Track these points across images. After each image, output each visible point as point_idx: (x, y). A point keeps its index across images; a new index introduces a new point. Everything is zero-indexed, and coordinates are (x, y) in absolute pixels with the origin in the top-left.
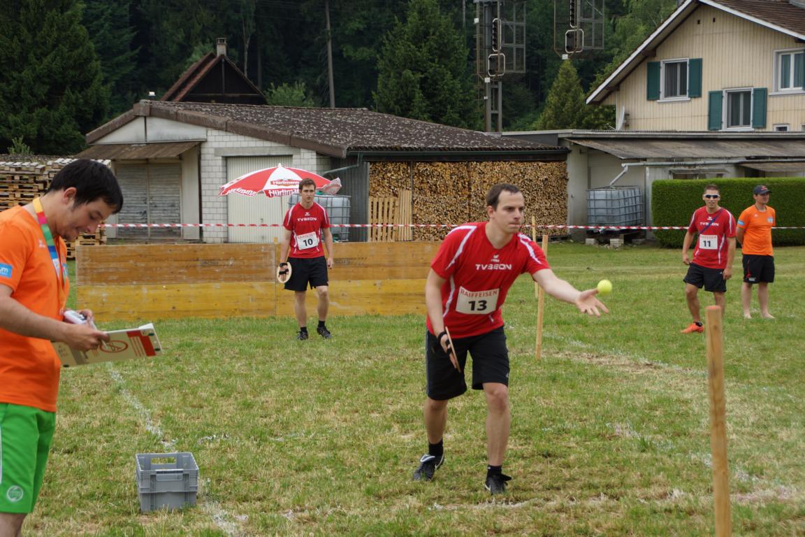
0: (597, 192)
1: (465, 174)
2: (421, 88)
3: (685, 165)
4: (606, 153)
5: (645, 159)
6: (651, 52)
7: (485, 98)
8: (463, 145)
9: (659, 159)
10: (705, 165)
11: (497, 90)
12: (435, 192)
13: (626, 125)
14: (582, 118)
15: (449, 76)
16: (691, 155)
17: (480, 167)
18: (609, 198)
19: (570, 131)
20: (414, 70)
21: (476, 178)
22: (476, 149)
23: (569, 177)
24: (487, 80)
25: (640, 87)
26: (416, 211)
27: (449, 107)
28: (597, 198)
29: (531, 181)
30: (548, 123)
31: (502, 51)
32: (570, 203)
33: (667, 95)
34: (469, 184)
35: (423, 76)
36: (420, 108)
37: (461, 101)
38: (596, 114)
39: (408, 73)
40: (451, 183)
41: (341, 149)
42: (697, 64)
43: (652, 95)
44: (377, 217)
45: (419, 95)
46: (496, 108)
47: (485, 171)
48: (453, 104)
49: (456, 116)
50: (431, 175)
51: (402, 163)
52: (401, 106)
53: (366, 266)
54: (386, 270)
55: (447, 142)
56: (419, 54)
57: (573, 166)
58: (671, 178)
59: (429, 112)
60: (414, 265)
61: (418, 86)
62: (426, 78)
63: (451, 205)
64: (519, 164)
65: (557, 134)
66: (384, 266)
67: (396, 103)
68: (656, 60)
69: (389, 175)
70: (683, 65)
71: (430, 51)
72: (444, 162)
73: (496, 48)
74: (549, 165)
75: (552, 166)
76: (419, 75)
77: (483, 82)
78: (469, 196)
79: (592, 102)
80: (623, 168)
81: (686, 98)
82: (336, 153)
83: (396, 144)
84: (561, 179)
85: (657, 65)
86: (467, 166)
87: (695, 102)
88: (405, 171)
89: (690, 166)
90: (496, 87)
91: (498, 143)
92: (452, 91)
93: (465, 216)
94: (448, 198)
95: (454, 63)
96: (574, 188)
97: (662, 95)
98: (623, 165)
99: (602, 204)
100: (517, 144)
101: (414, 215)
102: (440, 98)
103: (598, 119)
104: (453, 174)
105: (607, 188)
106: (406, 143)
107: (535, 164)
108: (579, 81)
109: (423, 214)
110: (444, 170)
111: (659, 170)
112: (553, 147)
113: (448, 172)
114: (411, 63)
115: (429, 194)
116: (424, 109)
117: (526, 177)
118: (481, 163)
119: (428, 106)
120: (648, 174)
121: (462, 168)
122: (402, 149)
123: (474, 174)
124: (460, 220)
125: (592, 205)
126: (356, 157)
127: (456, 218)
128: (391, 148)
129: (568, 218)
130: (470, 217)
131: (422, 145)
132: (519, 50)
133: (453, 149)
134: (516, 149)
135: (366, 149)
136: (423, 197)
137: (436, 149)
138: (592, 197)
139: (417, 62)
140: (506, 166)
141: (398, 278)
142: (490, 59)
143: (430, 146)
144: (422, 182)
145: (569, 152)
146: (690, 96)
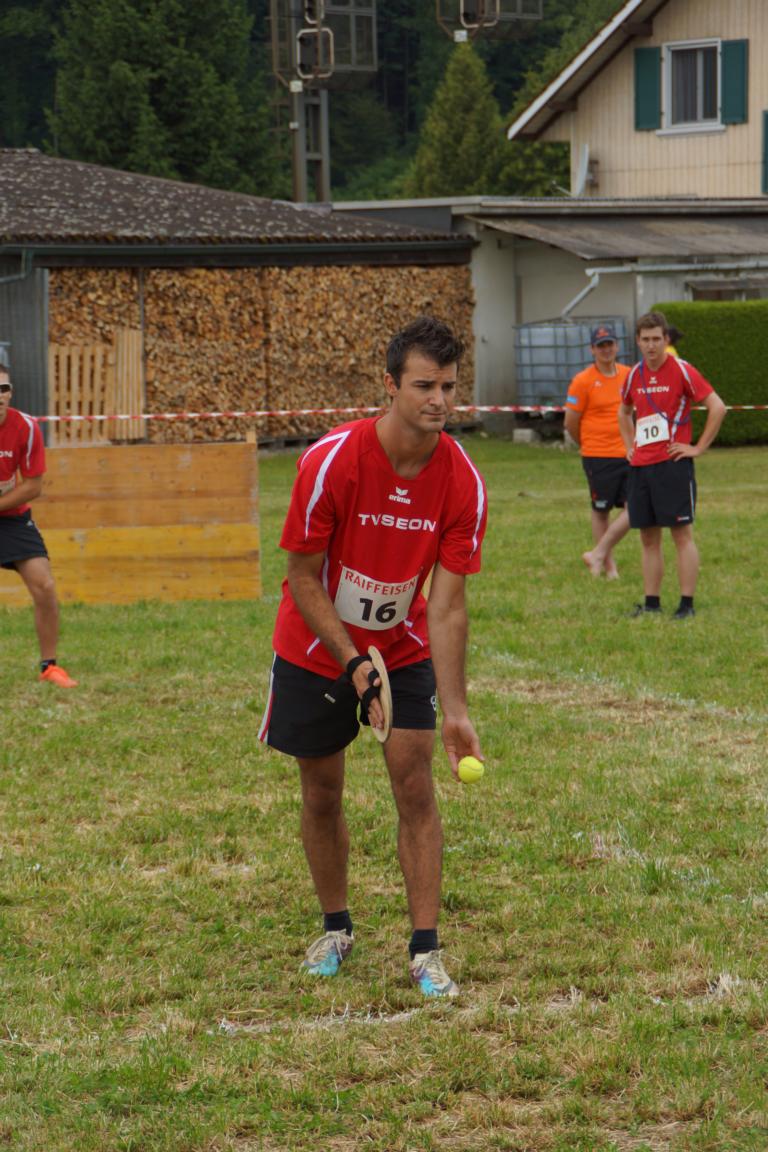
0: (536, 331)
1: (256, 293)
2: (154, 102)
3: (717, 271)
4: (553, 247)
5: (634, 260)
6: (638, 30)
7: (293, 125)
8: (250, 231)
9: (665, 258)
10: (757, 269)
11: (316, 108)
12: (192, 334)
13: (593, 185)
14: (499, 168)
15: (210, 76)
16: (729, 249)
17: (288, 278)
18: (560, 342)
19: (477, 199)
20: (136, 62)
21: (280, 303)
22: (279, 240)
23: (476, 298)
24: (296, 86)
25: (619, 99)
26: (152, 374)
27: (214, 143)
28: (536, 342)
29: (396, 307)
30: (428, 179)
31: (327, 22)
32: (480, 354)
33: (676, 120)
34: (266, 316)
35: (155, 76)
36: (152, 146)
37: (241, 130)
38: (529, 160)
39: (121, 69)
40: (226, 314)
42: (738, 52)
43: (646, 119)
44: (69, 388)
45: (147, 118)
46: (317, 149)
47: (299, 287)
48: (222, 138)
49: (230, 164)
50: (183, 297)
51: (119, 269)
52: (110, 141)
54: (95, 506)
55: (216, 225)
56: (143, 26)
57: (483, 275)
58: (688, 298)
59: (172, 155)
60: (155, 497)
61: (146, 97)
62: (161, 81)
63: (228, 362)
64: (371, 273)
65: (448, 207)
66: (91, 498)
67: (99, 135)
68: (652, 43)
69: (92, 296)
70: (710, 53)
71: (168, 20)
72: (210, 268)
73: (313, 15)
74: (434, 273)
75: (441, 275)
76: (147, 74)
77: (286, 90)
78: (267, 342)
79: (519, 136)
80: (588, 279)
81: (716, 125)
83: (105, 229)
84: (460, 303)
85: (656, 53)
86: (260, 276)
87: (736, 133)
88: (126, 288)
89: (727, 272)
90: (315, 101)
91: (325, 227)
92: (218, 109)
93: (258, 385)
95: (221, 48)
96: (487, 322)
97: (666, 119)
98: (589, 272)
99: (547, 356)
100: (364, 229)
101: (148, 384)
102: (194, 125)
103: (533, 170)
104: (231, 294)
105: (557, 321)
106: (126, 226)
107: (405, 272)
108: (490, 88)
109: (167, 380)
110: (212, 286)
111: (663, 282)
112: (440, 233)
113: (219, 289)
114: (128, 46)
115: (179, 337)
116: (160, 148)
117: (386, 300)
118: (289, 269)
119: (168, 141)
120: (640, 292)
121: (248, 281)
122: (118, 240)
123: (276, 294)
124: (248, 393)
125: (526, 357)
126: (18, 257)
127: (239, 390)
128: (95, 239)
129: (476, 386)
130: (268, 386)
131: (163, 231)
132: (363, 21)
133: (230, 240)
134: (363, 239)
135: (41, 239)
136: (166, 344)
137: (193, 240)
138: (525, 341)
139: (142, 44)
140: (343, 276)
141: (122, 524)
142: (302, 40)
143: (179, 234)
144: (164, 312)
145: (476, 244)
146: (725, 121)
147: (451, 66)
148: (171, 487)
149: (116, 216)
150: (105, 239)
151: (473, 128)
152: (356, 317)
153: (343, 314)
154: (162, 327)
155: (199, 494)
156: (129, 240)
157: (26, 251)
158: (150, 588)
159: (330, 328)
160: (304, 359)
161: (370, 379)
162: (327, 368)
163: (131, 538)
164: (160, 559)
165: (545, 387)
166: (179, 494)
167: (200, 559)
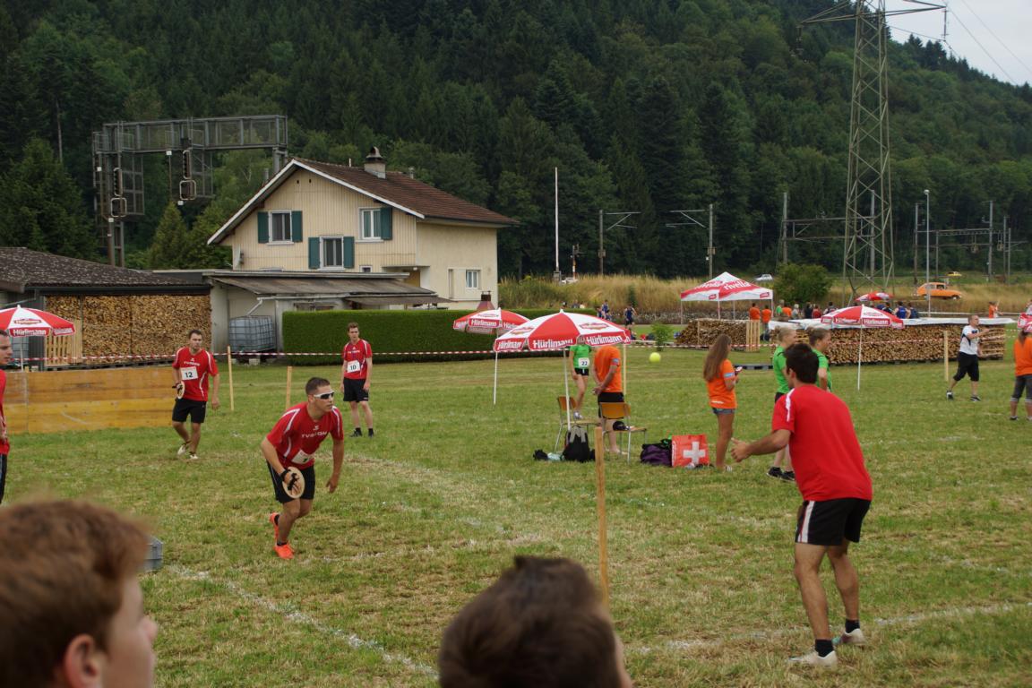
0: (238, 321)
1: (127, 306)
2: (39, 223)
3: (305, 299)
4: (244, 289)
5: (275, 294)
6: (258, 207)
7: (109, 235)
8: (124, 281)
9: (286, 294)
10: (320, 299)
11: (119, 229)
12: (102, 321)
13: (242, 263)
15: (64, 212)
16: (309, 291)
17: (140, 300)
18: (248, 325)
19: (213, 270)
20: (31, 207)
21: (136, 310)
22: (136, 285)
23: (212, 308)
24: (111, 220)
25: (252, 230)
26: (86, 337)
27: (66, 240)
28: (237, 325)
29: (181, 311)
30: (157, 256)
31: (123, 196)
32: (213, 329)
33: (275, 239)
34: (131, 315)
35: (40, 213)
36: (38, 240)
37: (77, 235)
39: (25, 209)
40: (115, 313)
41: (19, 285)
42: (298, 216)
43: (263, 238)
45: (36, 229)
46: (119, 245)
47: (144, 303)
48: (69, 237)
50: (98, 307)
51: (73, 296)
52: (19, 238)
53: (105, 389)
54: (121, 392)
55: (109, 278)
56: (35, 193)
57: (215, 299)
58: (295, 309)
59: (47, 244)
60: (144, 388)
61: (36, 221)
62: (43, 215)
63: (116, 332)
64: (172, 298)
65: (201, 273)
66: (120, 388)
67: (14, 236)
68: (265, 210)
69: (62, 307)
70: (287, 215)
71: (45, 190)
72: (109, 296)
73: (118, 192)
74: (196, 298)
75: (199, 299)
76: (36, 212)
77: (106, 222)
78: (131, 324)
79: (212, 243)
80: (258, 301)
81: (290, 242)
82: (14, 289)
83: (66, 281)
84: (206, 309)
85: (266, 215)
86: (128, 299)
87: (298, 245)
88: (75, 304)
89: (309, 300)
90: (118, 226)
91: (152, 280)
92: (67, 226)
93: (128, 341)
94: (113, 326)
95: (68, 202)
96: (217, 317)
97: (271, 239)
98: (258, 299)
99: (243, 330)
100: (169, 281)
101: (84, 341)
102: (57, 232)
104: (117, 306)
105: (245, 317)
106: (74, 279)
107: (185, 297)
108: (183, 221)
109: (91, 339)
110: (109, 302)
111: (286, 303)
112: (197, 283)
113: (113, 304)
114: (28, 200)
115: (96, 323)
116: (41, 241)
117: (178, 308)
118: (140, 296)
119: (45, 239)
120: (277, 306)
121: (124, 301)
122: (73, 285)
123: (134, 305)
124: (123, 344)
125: (233, 331)
126: (33, 292)
127: (120, 343)
128: (64, 285)
129: (212, 342)
130: (132, 341)
131: (89, 281)
132: (138, 196)
133: (117, 285)
134: (169, 285)
135: (42, 285)
136: (92, 325)
137: (102, 285)
138: (233, 325)
139: (33, 200)
140: (161, 299)
141: (131, 398)
142: (113, 202)
143: (96, 282)
144: (90, 313)
145: (212, 287)
146: (293, 241)
147: (166, 212)
148: (150, 384)
149: (68, 275)
150: (67, 285)
151: (176, 237)
152: (166, 315)
153: (161, 314)
154: (89, 319)
155: (162, 386)
156: (77, 285)
157: (36, 289)
158: (142, 422)
159: (156, 319)
160: (146, 331)
161: (171, 339)
162: (155, 335)
163: (135, 403)
164: (146, 411)
165: (240, 342)
166: (153, 387)
167: (162, 411)
